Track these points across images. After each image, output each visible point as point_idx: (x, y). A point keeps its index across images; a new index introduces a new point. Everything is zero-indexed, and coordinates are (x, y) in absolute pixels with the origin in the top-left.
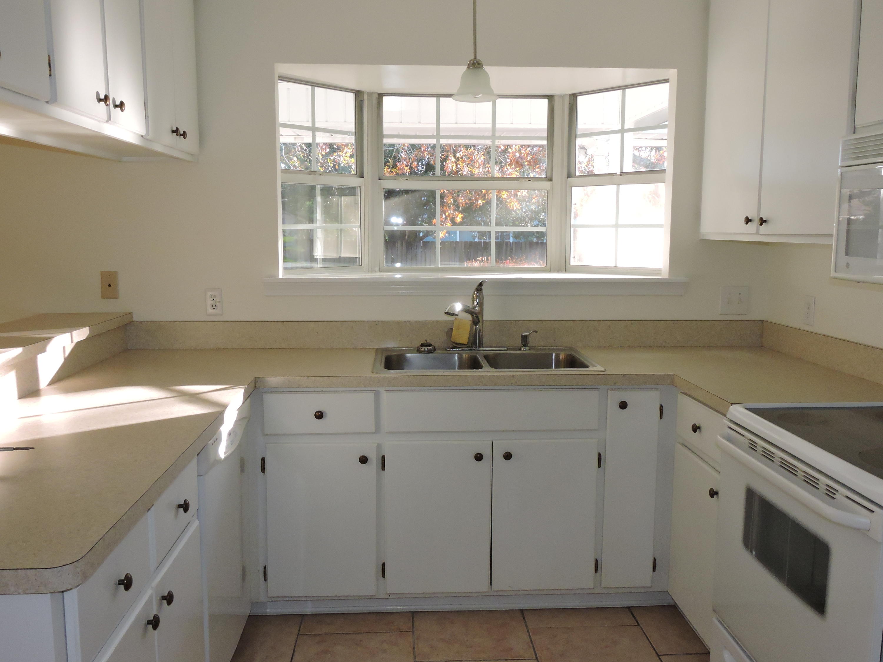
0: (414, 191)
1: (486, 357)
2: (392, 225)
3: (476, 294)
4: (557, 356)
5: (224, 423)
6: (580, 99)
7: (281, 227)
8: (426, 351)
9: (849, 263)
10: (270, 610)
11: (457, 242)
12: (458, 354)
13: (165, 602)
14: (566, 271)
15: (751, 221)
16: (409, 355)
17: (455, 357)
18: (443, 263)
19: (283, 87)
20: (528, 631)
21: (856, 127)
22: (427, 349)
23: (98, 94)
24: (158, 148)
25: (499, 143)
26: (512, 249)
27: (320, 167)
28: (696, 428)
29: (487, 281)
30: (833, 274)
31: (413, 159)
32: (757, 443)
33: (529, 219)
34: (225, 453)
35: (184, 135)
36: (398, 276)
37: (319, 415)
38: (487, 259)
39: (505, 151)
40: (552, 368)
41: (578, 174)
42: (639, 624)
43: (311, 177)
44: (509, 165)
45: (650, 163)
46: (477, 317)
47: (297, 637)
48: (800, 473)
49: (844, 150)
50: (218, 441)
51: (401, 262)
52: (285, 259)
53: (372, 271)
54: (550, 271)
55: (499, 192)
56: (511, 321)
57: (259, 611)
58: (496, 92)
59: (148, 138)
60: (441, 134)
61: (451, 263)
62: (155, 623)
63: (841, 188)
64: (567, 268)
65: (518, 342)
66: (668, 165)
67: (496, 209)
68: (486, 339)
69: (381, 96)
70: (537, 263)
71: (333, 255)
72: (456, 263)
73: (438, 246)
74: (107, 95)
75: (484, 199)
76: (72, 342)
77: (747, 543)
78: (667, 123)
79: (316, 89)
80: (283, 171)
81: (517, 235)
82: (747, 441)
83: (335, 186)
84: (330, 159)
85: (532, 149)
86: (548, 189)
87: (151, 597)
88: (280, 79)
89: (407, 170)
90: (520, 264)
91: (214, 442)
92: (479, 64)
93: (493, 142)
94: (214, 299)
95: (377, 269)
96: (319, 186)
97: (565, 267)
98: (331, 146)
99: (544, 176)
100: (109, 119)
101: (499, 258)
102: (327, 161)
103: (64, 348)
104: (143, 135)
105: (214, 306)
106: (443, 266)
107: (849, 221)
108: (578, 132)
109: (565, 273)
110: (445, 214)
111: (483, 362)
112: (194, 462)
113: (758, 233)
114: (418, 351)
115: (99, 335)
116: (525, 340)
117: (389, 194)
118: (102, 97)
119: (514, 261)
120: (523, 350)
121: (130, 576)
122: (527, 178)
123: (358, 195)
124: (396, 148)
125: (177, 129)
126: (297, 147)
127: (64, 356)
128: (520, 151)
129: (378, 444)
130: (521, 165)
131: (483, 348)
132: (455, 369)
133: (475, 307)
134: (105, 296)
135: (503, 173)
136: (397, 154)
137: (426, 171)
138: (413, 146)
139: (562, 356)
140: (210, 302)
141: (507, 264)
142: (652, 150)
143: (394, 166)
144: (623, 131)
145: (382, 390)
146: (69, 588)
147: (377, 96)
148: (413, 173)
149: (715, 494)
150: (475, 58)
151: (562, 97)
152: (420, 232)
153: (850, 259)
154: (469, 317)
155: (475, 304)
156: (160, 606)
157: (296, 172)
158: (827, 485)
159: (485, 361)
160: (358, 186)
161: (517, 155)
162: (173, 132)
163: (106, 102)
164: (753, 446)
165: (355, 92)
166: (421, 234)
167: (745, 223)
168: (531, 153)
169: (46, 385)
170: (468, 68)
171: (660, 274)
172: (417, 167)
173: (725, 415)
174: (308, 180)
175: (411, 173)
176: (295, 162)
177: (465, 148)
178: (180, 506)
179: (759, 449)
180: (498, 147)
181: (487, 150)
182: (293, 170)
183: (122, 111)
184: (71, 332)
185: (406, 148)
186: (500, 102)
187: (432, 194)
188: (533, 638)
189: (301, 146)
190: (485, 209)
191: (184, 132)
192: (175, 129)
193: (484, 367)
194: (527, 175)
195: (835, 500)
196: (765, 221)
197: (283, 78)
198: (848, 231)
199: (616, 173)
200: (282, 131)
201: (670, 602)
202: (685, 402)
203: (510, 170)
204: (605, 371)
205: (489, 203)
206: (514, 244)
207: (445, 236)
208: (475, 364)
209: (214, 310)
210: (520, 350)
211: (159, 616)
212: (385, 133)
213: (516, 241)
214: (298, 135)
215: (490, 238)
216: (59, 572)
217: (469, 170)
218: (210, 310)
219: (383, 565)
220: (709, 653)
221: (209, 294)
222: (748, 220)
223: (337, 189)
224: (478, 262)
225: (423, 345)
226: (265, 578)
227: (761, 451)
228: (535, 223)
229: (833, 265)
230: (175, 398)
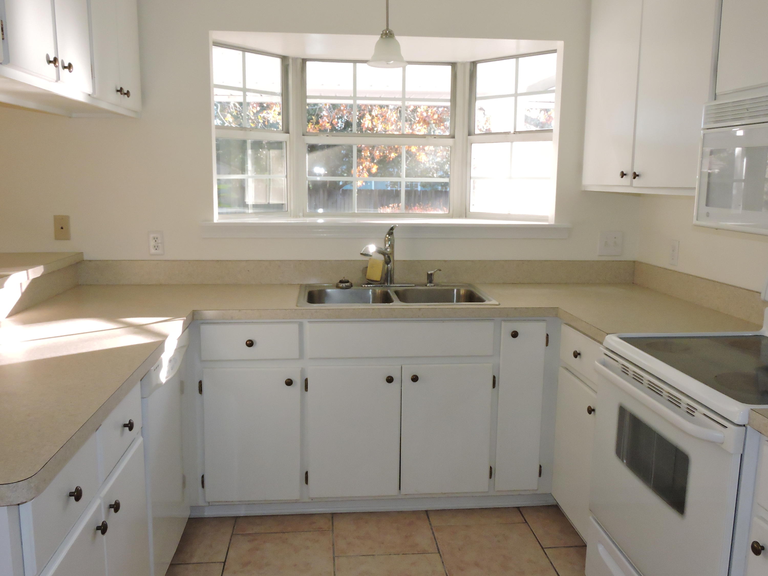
0: (335, 146)
1: (397, 293)
2: (315, 175)
3: (388, 237)
4: (458, 291)
5: (165, 351)
6: (479, 66)
7: (215, 177)
8: (344, 287)
9: (709, 213)
10: (208, 513)
11: (372, 191)
12: (372, 289)
13: (113, 509)
14: (466, 217)
15: (625, 175)
16: (329, 291)
17: (369, 293)
18: (360, 209)
19: (216, 52)
20: (432, 529)
21: (717, 94)
22: (345, 285)
23: (48, 56)
24: (104, 105)
25: (409, 104)
26: (419, 196)
27: (251, 123)
28: (576, 355)
29: (397, 225)
30: (695, 222)
31: (333, 116)
32: (628, 368)
33: (435, 170)
34: (166, 378)
35: (128, 94)
36: (321, 221)
37: (250, 344)
38: (398, 206)
39: (414, 111)
40: (453, 302)
41: (477, 132)
42: (526, 522)
43: (242, 132)
44: (417, 123)
45: (539, 123)
46: (389, 257)
47: (231, 537)
48: (664, 394)
49: (706, 114)
50: (159, 367)
51: (323, 208)
52: (220, 205)
53: (296, 216)
54: (452, 217)
55: (410, 147)
56: (419, 261)
57: (197, 514)
58: (406, 58)
59: (95, 96)
60: (358, 96)
61: (366, 209)
62: (103, 528)
63: (703, 146)
64: (467, 214)
65: (424, 279)
66: (555, 125)
67: (406, 161)
68: (396, 277)
69: (304, 61)
70: (441, 210)
71: (262, 201)
72: (371, 209)
73: (355, 195)
74: (56, 57)
75: (396, 153)
76: (28, 279)
77: (619, 453)
78: (554, 88)
79: (247, 54)
80: (217, 127)
81: (424, 185)
82: (620, 366)
83: (265, 141)
84: (260, 116)
85: (438, 109)
86: (450, 145)
87: (100, 506)
88: (214, 44)
89: (328, 126)
90: (427, 210)
91: (156, 368)
92: (391, 34)
93: (404, 103)
94: (156, 241)
95: (301, 214)
96: (250, 141)
97: (465, 214)
98: (261, 105)
99: (447, 133)
100: (58, 79)
101: (408, 205)
102: (258, 118)
103: (21, 284)
104: (90, 93)
105: (156, 247)
106: (360, 212)
107: (709, 174)
108: (478, 96)
109: (466, 219)
110: (362, 165)
111: (394, 296)
112: (138, 386)
113: (631, 185)
114: (337, 287)
115: (53, 272)
116: (430, 277)
117: (312, 148)
118: (52, 59)
119: (422, 207)
120: (429, 286)
121: (80, 489)
122: (433, 135)
123: (284, 149)
124: (318, 107)
125: (121, 88)
126: (232, 105)
127: (21, 292)
128: (427, 111)
129: (302, 368)
130: (428, 124)
131: (394, 284)
132: (369, 303)
133: (387, 249)
134: (57, 238)
135: (413, 130)
136: (319, 113)
137: (345, 129)
138: (334, 106)
139: (462, 292)
140: (152, 243)
141: (415, 210)
142: (541, 111)
143: (317, 123)
144: (516, 95)
145: (305, 322)
146: (24, 501)
147: (301, 61)
148: (333, 129)
149: (593, 411)
150: (387, 29)
151: (464, 64)
152: (339, 181)
153: (709, 209)
154: (382, 257)
155: (387, 246)
156: (108, 513)
157: (230, 128)
158: (688, 405)
159: (396, 296)
160: (284, 141)
161: (425, 114)
162: (118, 91)
163: (55, 64)
164: (625, 371)
165: (281, 57)
166: (341, 183)
167: (621, 176)
168: (437, 112)
169: (5, 317)
170: (382, 37)
171: (547, 220)
172: (337, 124)
173: (601, 343)
174: (240, 135)
175: (332, 130)
176: (229, 118)
177: (380, 107)
178: (125, 426)
179: (631, 373)
180: (408, 107)
181: (399, 110)
182: (228, 126)
183: (70, 72)
184: (26, 270)
185: (328, 107)
186: (409, 67)
187: (350, 148)
188: (436, 534)
189: (234, 105)
190: (397, 162)
191: (128, 92)
192: (119, 89)
193: (394, 302)
194: (434, 132)
195: (694, 417)
196: (638, 176)
197: (217, 44)
198: (709, 184)
199: (510, 132)
200: (216, 91)
201: (554, 503)
202: (567, 331)
203: (419, 127)
204: (499, 305)
205: (400, 156)
206: (421, 192)
207: (363, 184)
208: (386, 299)
209: (157, 251)
210: (426, 286)
211: (107, 522)
212: (308, 94)
213: (423, 189)
214: (231, 95)
215: (400, 187)
216: (14, 487)
217: (382, 127)
218: (153, 251)
219: (307, 473)
220: (586, 546)
221: (152, 236)
222: (623, 175)
223: (266, 143)
224: (390, 208)
225: (341, 282)
226: (203, 486)
227: (632, 375)
228: (439, 174)
229: (695, 214)
230: (121, 329)
